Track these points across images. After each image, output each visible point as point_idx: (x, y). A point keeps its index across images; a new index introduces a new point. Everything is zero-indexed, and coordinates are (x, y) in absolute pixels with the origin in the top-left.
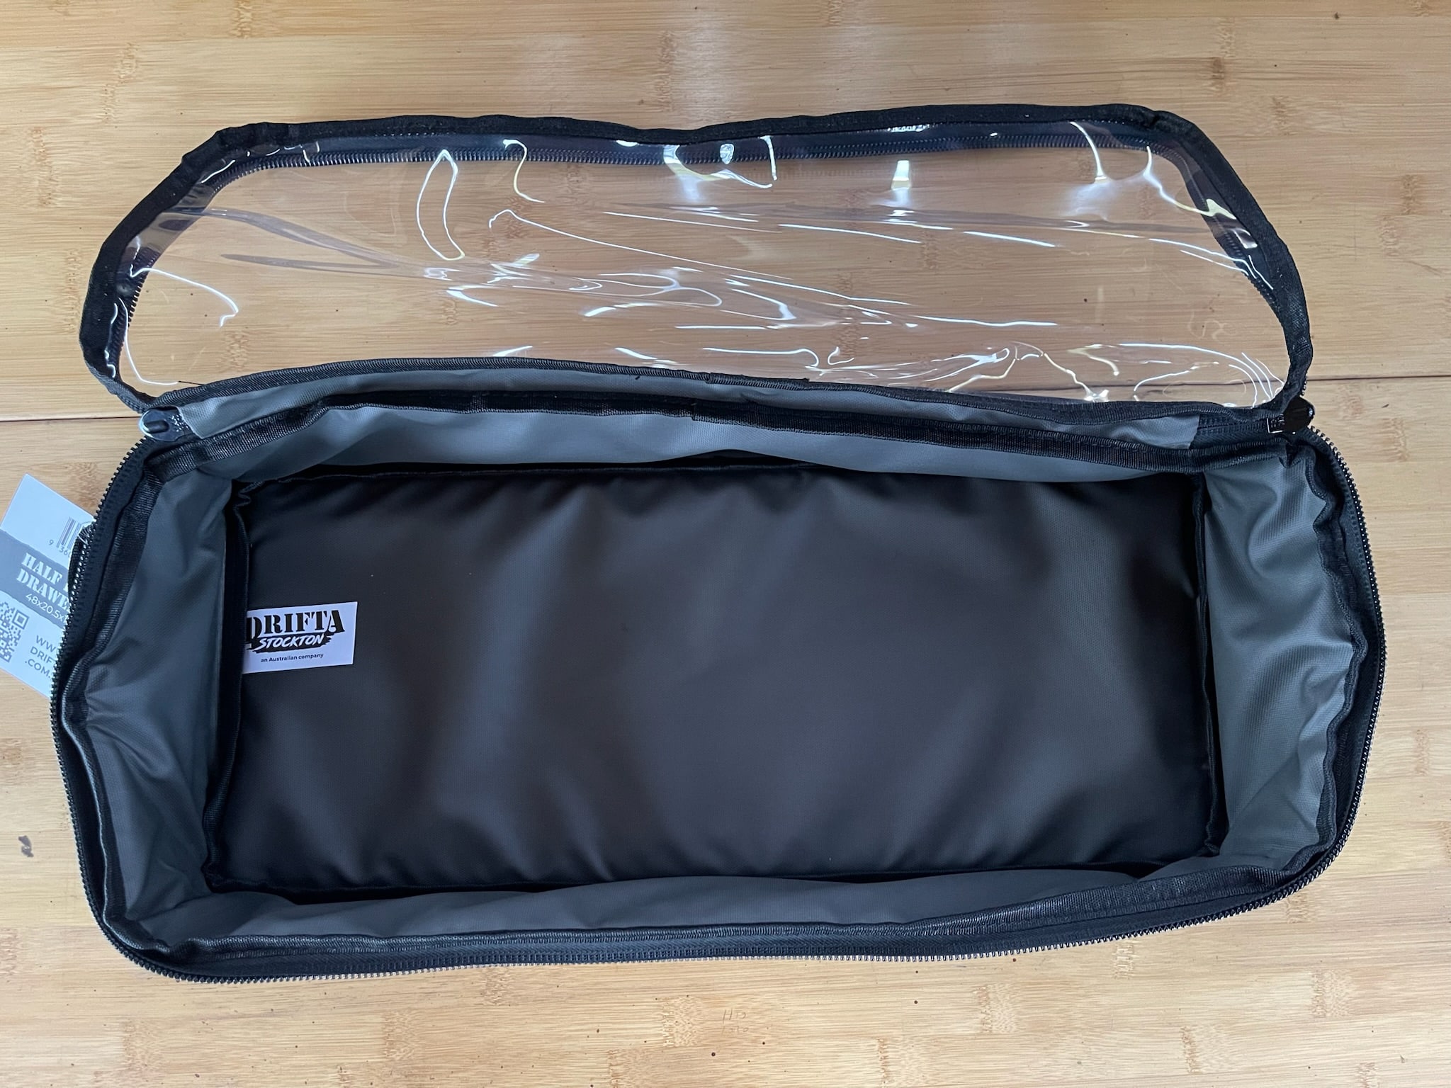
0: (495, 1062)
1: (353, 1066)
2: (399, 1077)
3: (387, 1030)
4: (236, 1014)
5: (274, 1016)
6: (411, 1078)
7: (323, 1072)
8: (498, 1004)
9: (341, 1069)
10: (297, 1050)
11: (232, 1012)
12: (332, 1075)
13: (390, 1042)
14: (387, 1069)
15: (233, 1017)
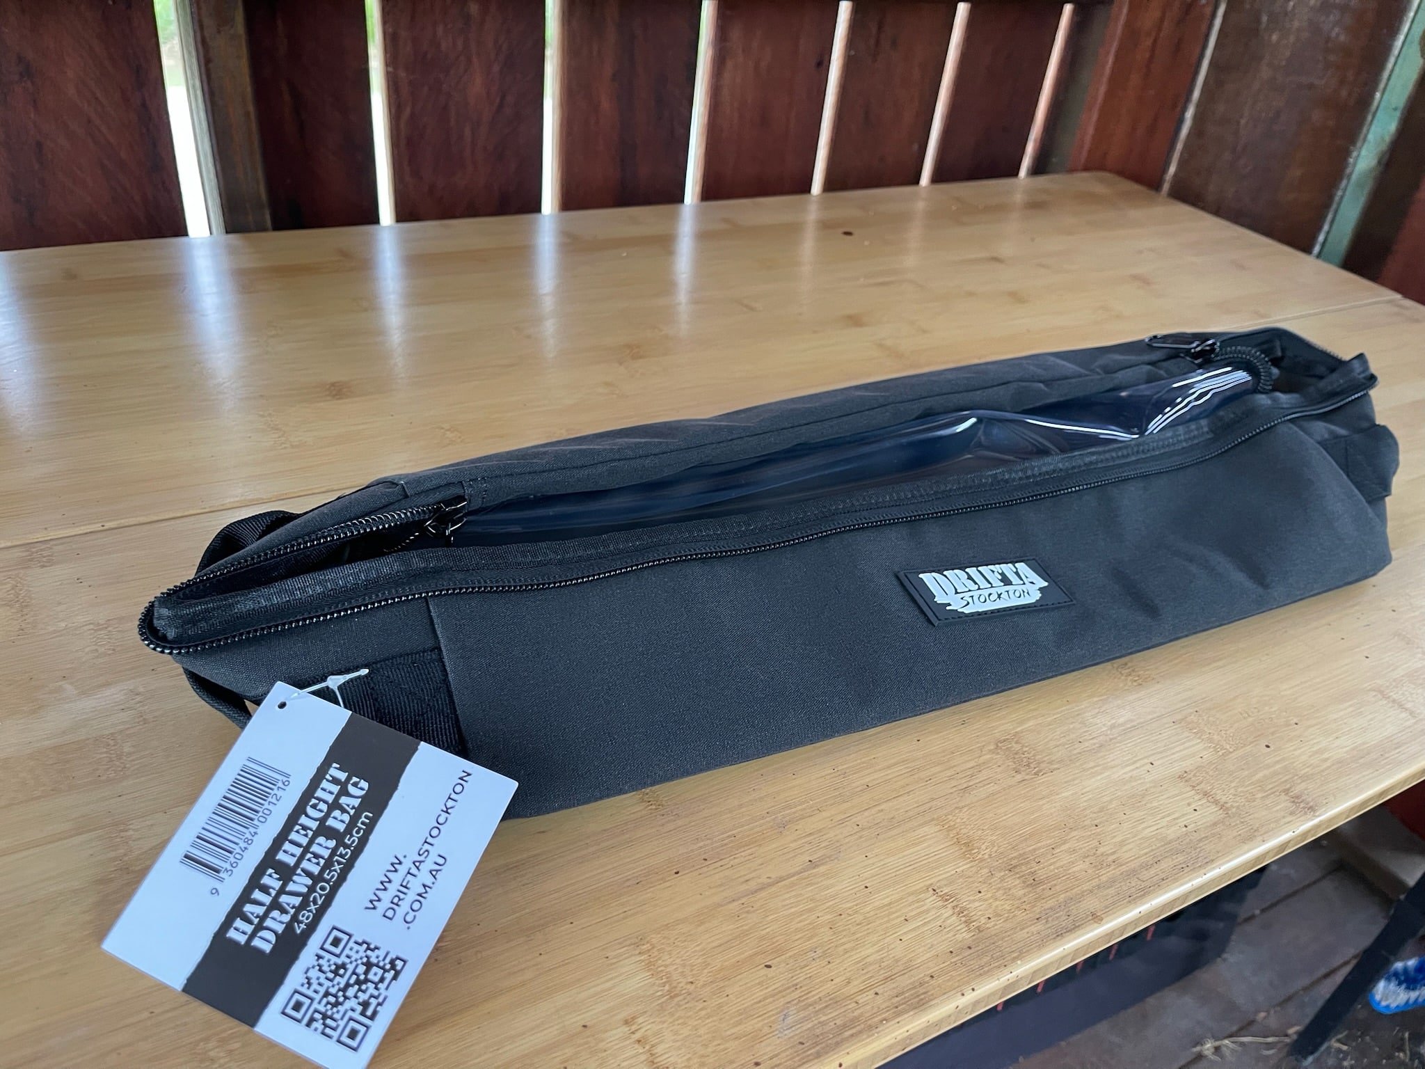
0: (1086, 823)
1: (945, 882)
2: (1002, 874)
3: (952, 836)
4: (769, 881)
5: (817, 866)
6: (1017, 870)
7: (918, 901)
8: (1040, 774)
9: (934, 890)
10: (869, 890)
11: (764, 880)
12: (931, 900)
13: (966, 846)
14: (985, 871)
15: (770, 885)
